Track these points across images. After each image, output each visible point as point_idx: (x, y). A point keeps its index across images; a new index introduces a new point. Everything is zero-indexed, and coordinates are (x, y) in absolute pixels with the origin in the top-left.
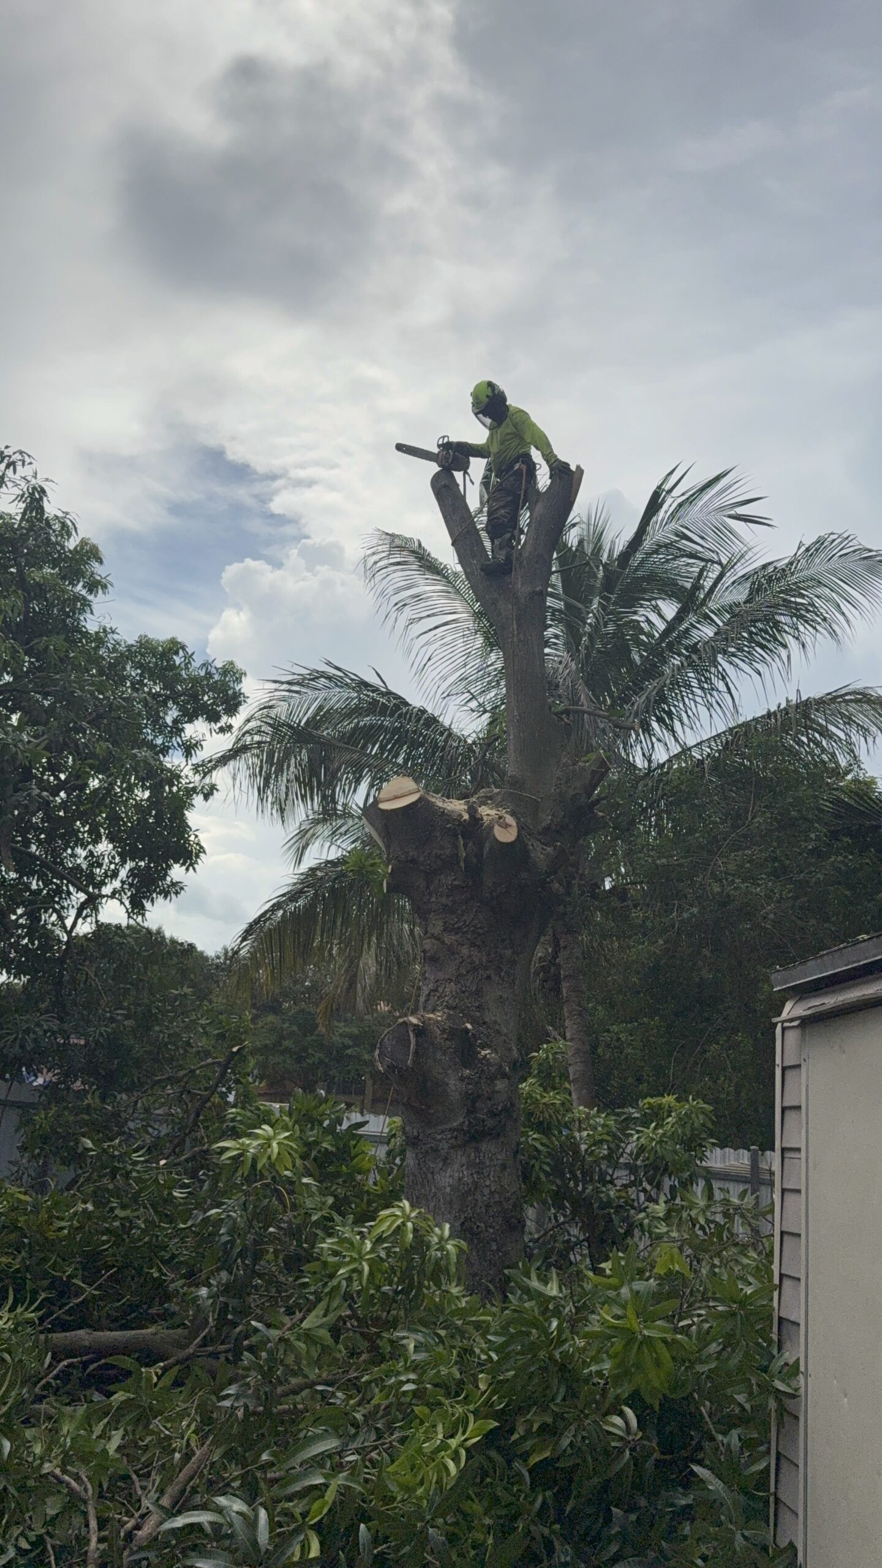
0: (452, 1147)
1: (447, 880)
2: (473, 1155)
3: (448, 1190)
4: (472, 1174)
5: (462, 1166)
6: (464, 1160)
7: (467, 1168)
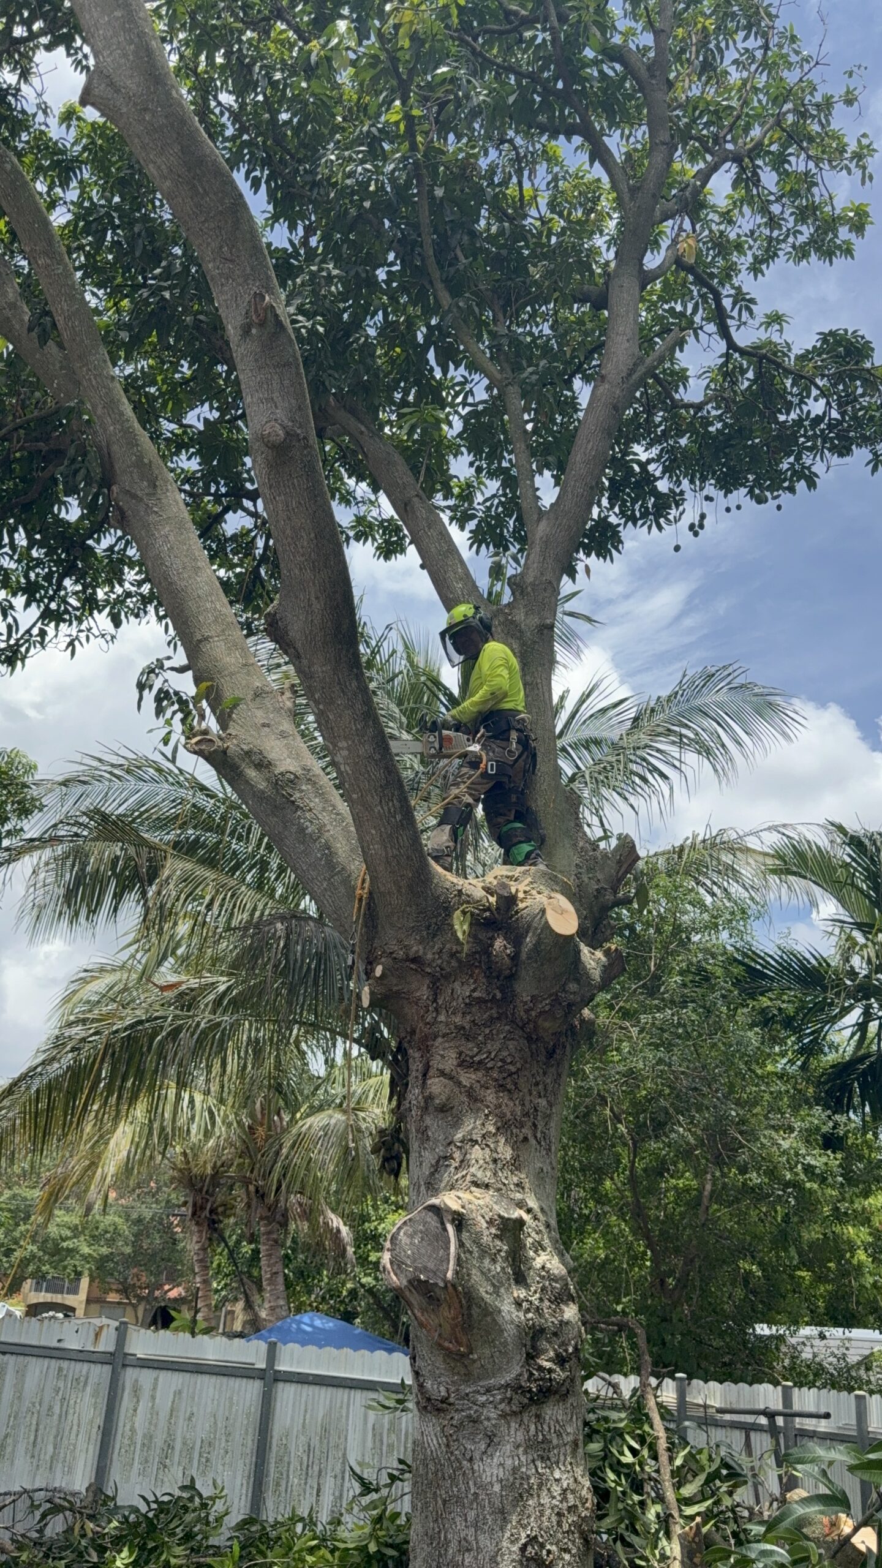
0: (504, 1416)
1: (462, 990)
2: (533, 1428)
3: (497, 1488)
4: (533, 1461)
5: (518, 1446)
6: (520, 1437)
7: (526, 1452)
